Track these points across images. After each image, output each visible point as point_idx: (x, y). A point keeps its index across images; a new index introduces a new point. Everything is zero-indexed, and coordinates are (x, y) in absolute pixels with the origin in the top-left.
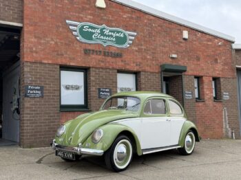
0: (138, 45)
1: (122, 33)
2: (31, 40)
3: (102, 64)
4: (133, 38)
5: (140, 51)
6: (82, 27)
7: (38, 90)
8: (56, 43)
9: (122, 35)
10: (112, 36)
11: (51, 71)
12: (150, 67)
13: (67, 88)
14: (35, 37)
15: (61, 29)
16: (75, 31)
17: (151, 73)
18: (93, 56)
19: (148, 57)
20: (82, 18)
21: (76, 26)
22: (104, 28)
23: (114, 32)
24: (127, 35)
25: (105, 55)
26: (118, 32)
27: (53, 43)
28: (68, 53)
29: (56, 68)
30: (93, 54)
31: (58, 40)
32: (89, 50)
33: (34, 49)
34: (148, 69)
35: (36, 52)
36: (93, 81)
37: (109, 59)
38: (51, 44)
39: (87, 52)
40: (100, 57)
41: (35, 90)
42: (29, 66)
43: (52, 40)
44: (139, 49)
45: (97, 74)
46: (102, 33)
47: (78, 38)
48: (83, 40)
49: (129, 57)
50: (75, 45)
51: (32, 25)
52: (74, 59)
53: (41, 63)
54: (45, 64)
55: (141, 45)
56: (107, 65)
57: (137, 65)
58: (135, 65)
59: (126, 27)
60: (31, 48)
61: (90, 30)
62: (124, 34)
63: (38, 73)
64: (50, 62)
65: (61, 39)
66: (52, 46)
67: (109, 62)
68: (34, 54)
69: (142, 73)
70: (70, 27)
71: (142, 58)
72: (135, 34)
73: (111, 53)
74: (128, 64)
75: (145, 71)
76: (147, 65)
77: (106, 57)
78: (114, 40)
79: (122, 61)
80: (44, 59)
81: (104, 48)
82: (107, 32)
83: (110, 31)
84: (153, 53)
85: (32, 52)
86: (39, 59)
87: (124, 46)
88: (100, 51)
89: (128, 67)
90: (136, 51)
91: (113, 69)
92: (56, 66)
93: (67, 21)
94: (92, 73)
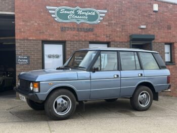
0: (109, 20)
1: (93, 11)
2: (19, 23)
3: (76, 38)
4: (104, 15)
5: (110, 25)
6: (60, 10)
7: (25, 59)
8: (39, 24)
9: (94, 14)
10: (84, 15)
11: (35, 45)
12: (120, 37)
13: (49, 57)
14: (23, 21)
15: (42, 14)
16: (54, 14)
17: (120, 42)
18: (68, 32)
19: (118, 29)
20: (59, 3)
21: (54, 10)
22: (78, 10)
23: (86, 11)
24: (98, 13)
25: (78, 31)
26: (90, 11)
27: (36, 24)
28: (48, 31)
29: (39, 43)
30: (68, 30)
31: (40, 22)
32: (65, 28)
33: (22, 30)
34: (117, 39)
35: (24, 32)
36: (68, 51)
37: (82, 33)
38: (35, 25)
39: (63, 29)
40: (74, 32)
41: (24, 59)
42: (19, 42)
43: (36, 22)
44: (109, 23)
45: (72, 45)
46: (76, 13)
47: (56, 19)
48: (61, 20)
49: (100, 31)
50: (54, 25)
51: (20, 13)
52: (53, 35)
53: (27, 40)
54: (31, 40)
55: (112, 20)
56: (81, 38)
57: (107, 37)
58: (105, 37)
59: (98, 6)
60: (20, 29)
61: (66, 12)
62: (95, 13)
63: (25, 47)
64: (34, 38)
65: (42, 21)
66: (36, 27)
67: (82, 36)
68: (23, 34)
69: (111, 43)
70: (50, 11)
71: (112, 31)
72: (106, 11)
73: (84, 29)
74: (99, 36)
75: (115, 42)
76: (117, 37)
77: (80, 32)
78: (87, 18)
79: (93, 34)
80: (30, 36)
81: (78, 25)
82: (80, 12)
83: (83, 11)
84: (123, 26)
85: (21, 32)
86: (26, 37)
87: (95, 22)
88: (74, 28)
89: (99, 39)
90: (107, 25)
91: (85, 41)
92: (39, 41)
93: (47, 7)
94: (68, 45)
